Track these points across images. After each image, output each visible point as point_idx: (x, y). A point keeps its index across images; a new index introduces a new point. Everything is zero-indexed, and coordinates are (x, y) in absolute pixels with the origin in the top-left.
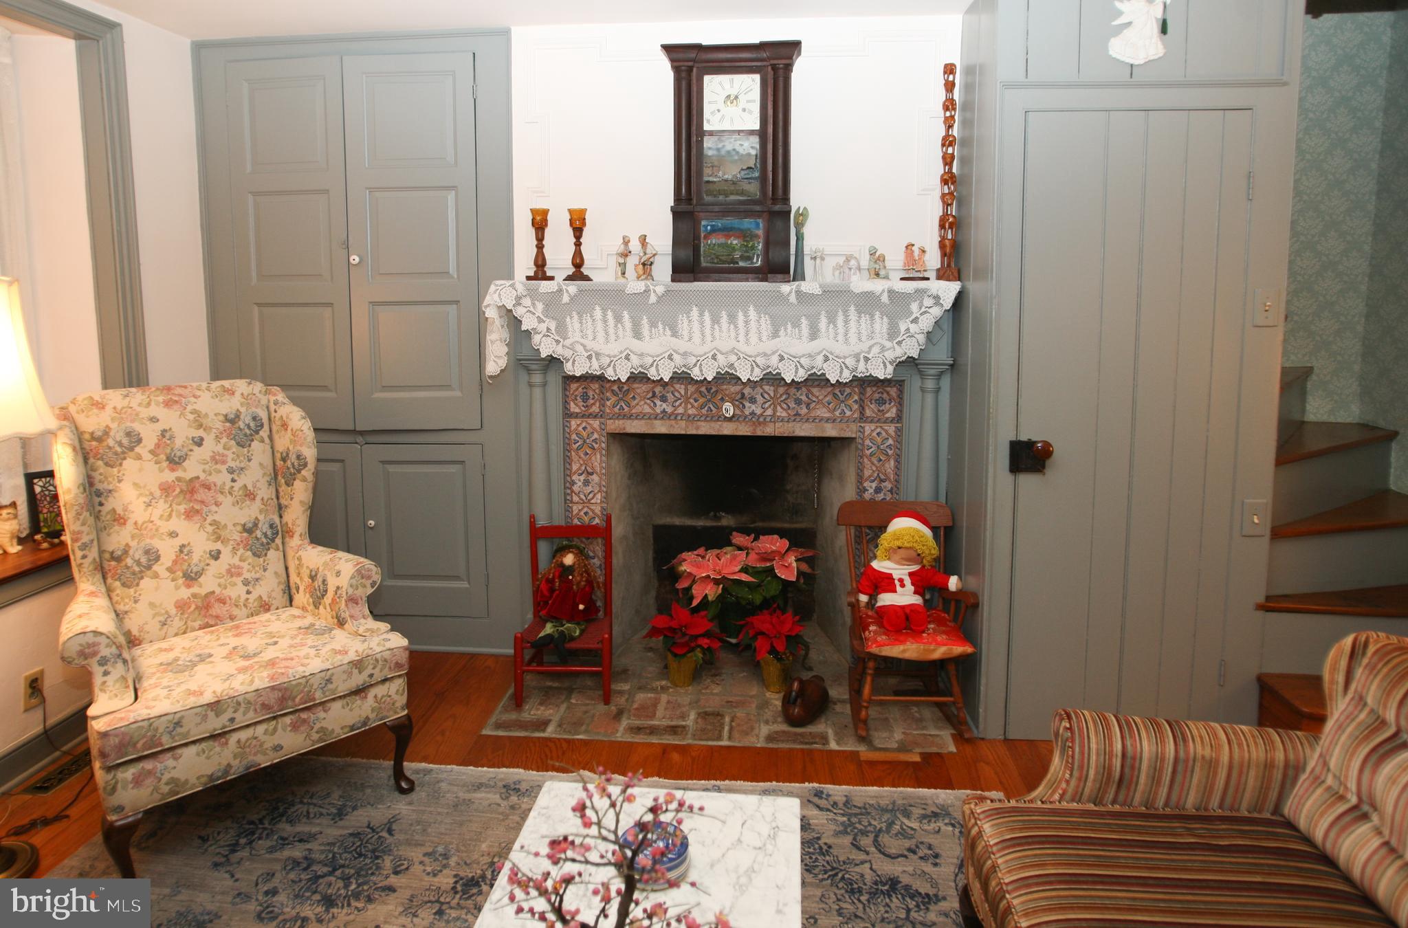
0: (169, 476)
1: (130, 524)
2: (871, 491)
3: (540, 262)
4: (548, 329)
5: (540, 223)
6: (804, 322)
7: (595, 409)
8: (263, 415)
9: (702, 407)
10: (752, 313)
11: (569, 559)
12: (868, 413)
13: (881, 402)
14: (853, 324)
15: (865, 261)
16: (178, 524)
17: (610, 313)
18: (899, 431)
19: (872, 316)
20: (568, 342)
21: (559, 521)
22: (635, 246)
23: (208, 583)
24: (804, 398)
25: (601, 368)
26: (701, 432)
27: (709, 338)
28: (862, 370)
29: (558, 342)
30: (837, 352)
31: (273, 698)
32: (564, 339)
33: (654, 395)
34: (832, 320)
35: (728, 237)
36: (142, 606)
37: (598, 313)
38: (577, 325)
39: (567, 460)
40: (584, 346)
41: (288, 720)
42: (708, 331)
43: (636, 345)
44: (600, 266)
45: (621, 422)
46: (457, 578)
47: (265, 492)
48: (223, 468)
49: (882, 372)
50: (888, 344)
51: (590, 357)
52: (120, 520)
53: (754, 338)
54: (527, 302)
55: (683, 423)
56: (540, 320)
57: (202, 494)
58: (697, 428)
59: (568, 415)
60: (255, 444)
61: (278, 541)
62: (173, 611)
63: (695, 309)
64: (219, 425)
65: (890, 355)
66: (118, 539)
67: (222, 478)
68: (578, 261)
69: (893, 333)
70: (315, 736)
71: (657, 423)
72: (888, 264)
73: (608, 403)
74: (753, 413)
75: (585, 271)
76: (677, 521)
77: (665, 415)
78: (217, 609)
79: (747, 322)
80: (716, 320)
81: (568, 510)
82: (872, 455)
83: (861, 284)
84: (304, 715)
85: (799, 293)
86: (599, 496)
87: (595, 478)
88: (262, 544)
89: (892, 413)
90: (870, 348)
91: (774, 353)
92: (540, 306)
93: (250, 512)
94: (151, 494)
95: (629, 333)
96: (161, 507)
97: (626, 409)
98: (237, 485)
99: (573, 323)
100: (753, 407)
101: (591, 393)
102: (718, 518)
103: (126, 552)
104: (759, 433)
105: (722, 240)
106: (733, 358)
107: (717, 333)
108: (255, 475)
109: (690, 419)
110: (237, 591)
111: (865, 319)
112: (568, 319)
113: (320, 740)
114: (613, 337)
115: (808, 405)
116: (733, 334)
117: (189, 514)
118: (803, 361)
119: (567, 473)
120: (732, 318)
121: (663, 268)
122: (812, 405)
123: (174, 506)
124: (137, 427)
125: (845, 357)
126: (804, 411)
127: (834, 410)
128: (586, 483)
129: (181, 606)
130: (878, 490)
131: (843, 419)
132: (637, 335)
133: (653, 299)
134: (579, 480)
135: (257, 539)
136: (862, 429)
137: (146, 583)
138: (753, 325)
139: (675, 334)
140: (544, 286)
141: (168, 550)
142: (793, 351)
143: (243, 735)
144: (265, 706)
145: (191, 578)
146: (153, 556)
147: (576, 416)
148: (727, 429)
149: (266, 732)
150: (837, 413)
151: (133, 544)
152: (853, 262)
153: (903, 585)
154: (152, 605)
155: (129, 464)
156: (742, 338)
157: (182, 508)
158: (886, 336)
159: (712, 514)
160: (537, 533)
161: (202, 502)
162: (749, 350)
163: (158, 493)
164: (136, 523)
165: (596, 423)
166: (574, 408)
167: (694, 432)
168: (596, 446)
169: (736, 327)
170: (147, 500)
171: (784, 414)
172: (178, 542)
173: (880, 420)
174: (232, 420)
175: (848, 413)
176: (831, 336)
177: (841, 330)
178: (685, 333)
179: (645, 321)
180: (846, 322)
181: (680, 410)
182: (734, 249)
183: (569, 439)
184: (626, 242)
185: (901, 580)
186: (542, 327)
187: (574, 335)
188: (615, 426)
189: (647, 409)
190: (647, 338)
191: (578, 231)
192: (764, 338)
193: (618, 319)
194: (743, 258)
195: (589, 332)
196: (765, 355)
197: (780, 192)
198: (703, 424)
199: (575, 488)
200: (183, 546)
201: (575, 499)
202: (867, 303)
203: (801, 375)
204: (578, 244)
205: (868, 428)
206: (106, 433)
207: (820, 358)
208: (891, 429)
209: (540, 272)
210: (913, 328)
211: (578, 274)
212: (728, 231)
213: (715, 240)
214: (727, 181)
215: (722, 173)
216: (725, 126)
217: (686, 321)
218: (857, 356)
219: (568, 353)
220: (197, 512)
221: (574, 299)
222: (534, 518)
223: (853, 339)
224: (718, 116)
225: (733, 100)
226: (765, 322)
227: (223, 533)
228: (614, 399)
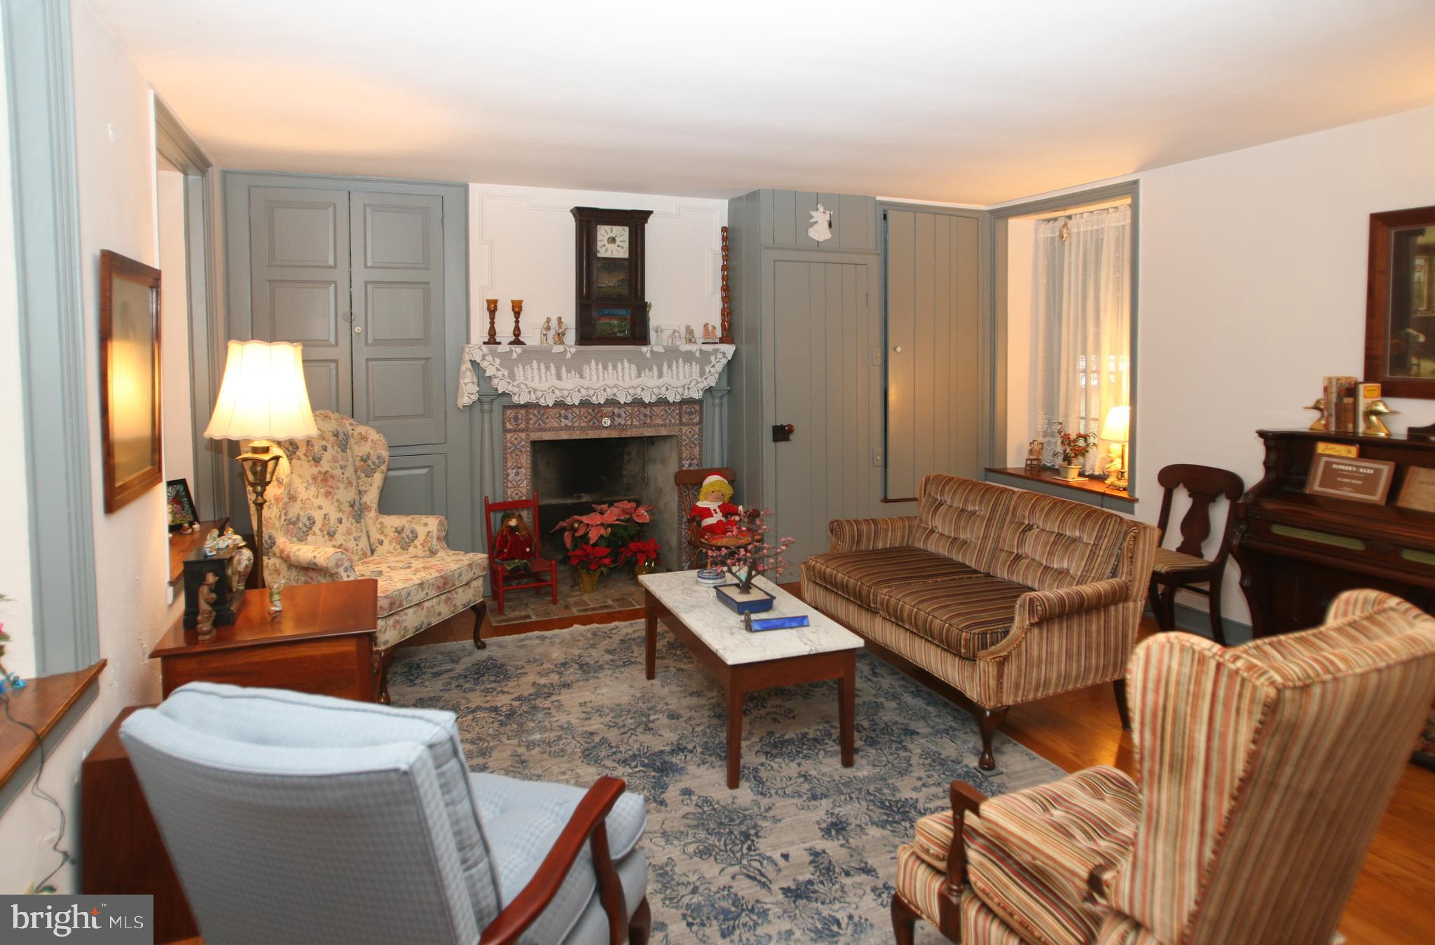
0: (315, 470)
1: (299, 500)
2: (687, 466)
3: (492, 333)
4: (503, 375)
5: (492, 307)
6: (655, 369)
7: (523, 426)
8: (347, 432)
9: (589, 421)
10: (626, 363)
11: (513, 522)
12: (684, 420)
13: (691, 413)
14: (681, 369)
16: (321, 501)
17: (542, 365)
18: (701, 430)
19: (691, 364)
20: (515, 383)
21: (499, 500)
22: (554, 323)
24: (648, 413)
25: (537, 398)
26: (589, 437)
27: (601, 378)
28: (686, 395)
29: (509, 383)
30: (673, 385)
31: (440, 582)
32: (514, 381)
33: (560, 416)
34: (670, 367)
35: (611, 319)
37: (535, 364)
38: (522, 373)
39: (505, 460)
40: (526, 385)
41: (445, 597)
42: (601, 375)
43: (558, 384)
45: (539, 433)
48: (338, 465)
49: (697, 395)
50: (700, 380)
51: (530, 392)
53: (627, 378)
54: (489, 358)
55: (578, 432)
56: (498, 370)
57: (331, 482)
58: (587, 435)
59: (506, 431)
60: (348, 451)
61: (364, 513)
63: (593, 361)
64: (331, 438)
65: (701, 386)
66: (294, 510)
67: (338, 472)
68: (517, 331)
69: (702, 373)
71: (562, 432)
72: (696, 335)
73: (531, 422)
74: (619, 424)
75: (521, 338)
76: (553, 502)
77: (567, 428)
79: (623, 369)
80: (605, 368)
81: (505, 493)
82: (686, 444)
84: (450, 595)
85: (651, 352)
86: (525, 482)
87: (523, 470)
88: (358, 515)
89: (697, 420)
90: (691, 382)
91: (639, 386)
92: (498, 361)
93: (351, 494)
94: (308, 481)
95: (554, 376)
96: (313, 490)
97: (543, 425)
98: (344, 477)
99: (519, 371)
100: (620, 420)
101: (520, 416)
102: (579, 497)
103: (298, 519)
104: (623, 436)
105: (607, 321)
106: (615, 390)
107: (606, 376)
108: (351, 471)
109: (583, 429)
111: (687, 365)
112: (516, 369)
113: (453, 611)
114: (544, 379)
115: (651, 417)
116: (615, 376)
117: (327, 494)
118: (655, 390)
119: (505, 468)
120: (615, 368)
121: (571, 337)
122: (654, 417)
123: (320, 490)
125: (677, 388)
126: (648, 421)
128: (517, 474)
130: (690, 465)
131: (671, 425)
132: (559, 378)
133: (569, 356)
134: (512, 472)
135: (356, 511)
136: (681, 430)
138: (627, 370)
139: (581, 377)
140: (496, 348)
141: (318, 516)
142: (649, 385)
143: (429, 604)
145: (329, 536)
147: (510, 431)
148: (605, 434)
149: (436, 604)
150: (666, 421)
151: (302, 513)
152: (677, 334)
153: (716, 513)
156: (620, 378)
157: (323, 490)
158: (698, 375)
159: (576, 495)
160: (490, 508)
161: (331, 487)
162: (625, 385)
163: (311, 481)
164: (302, 500)
165: (523, 435)
166: (509, 426)
167: (585, 437)
168: (523, 450)
169: (617, 372)
170: (306, 485)
171: (638, 423)
172: (323, 512)
173: (691, 424)
174: (336, 435)
175: (673, 421)
176: (670, 376)
177: (675, 373)
178: (588, 376)
179: (564, 369)
180: (677, 367)
181: (576, 424)
182: (615, 327)
183: (506, 446)
184: (548, 320)
185: (715, 510)
186: (499, 374)
187: (519, 379)
188: (536, 436)
189: (556, 425)
190: (565, 379)
191: (517, 314)
192: (633, 378)
193: (548, 368)
194: (619, 331)
195: (529, 377)
196: (634, 387)
197: (639, 293)
198: (590, 431)
199: (510, 478)
200: (325, 515)
201: (510, 485)
202: (688, 357)
203: (654, 399)
204: (517, 322)
205: (684, 429)
207: (664, 388)
208: (697, 429)
209: (492, 340)
210: (712, 370)
211: (517, 341)
212: (611, 316)
213: (604, 321)
214: (610, 286)
215: (608, 282)
216: (608, 255)
217: (588, 369)
218: (683, 387)
219: (516, 390)
220: (330, 493)
221: (519, 356)
222: (486, 498)
223: (681, 377)
224: (604, 249)
225: (613, 240)
226: (634, 368)
227: (342, 507)
228: (535, 419)
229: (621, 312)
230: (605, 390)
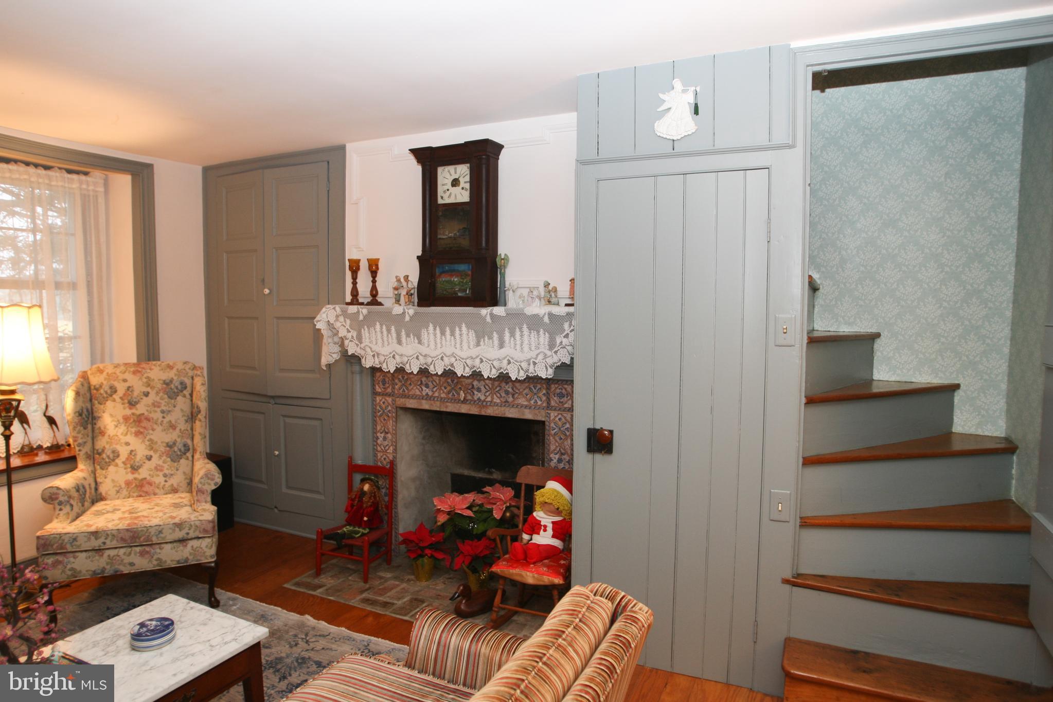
0: (128, 412)
1: (107, 435)
2: (555, 461)
3: (355, 293)
4: (352, 337)
5: (355, 267)
6: (495, 336)
7: (389, 390)
8: (188, 381)
9: (449, 393)
10: (465, 329)
11: (366, 487)
12: (553, 403)
13: (560, 395)
14: (526, 338)
15: (541, 292)
16: (130, 438)
17: (384, 327)
18: (573, 418)
19: (538, 332)
20: (362, 346)
21: (369, 461)
22: (403, 282)
23: (143, 473)
24: (510, 390)
25: (380, 363)
26: (448, 410)
27: (439, 345)
28: (532, 372)
29: (358, 345)
30: (516, 358)
31: (127, 535)
32: (361, 343)
34: (512, 334)
35: (452, 276)
36: (108, 481)
37: (378, 326)
38: (367, 335)
39: (375, 423)
40: (371, 348)
41: (138, 549)
42: (438, 341)
43: (399, 349)
45: (404, 400)
46: (318, 492)
47: (182, 425)
48: (158, 410)
49: (545, 373)
50: (549, 353)
51: (374, 356)
52: (102, 433)
53: (465, 345)
54: (341, 319)
55: (438, 403)
56: (349, 331)
57: (145, 424)
58: (447, 407)
59: (375, 393)
60: (180, 398)
61: (189, 455)
62: (123, 486)
63: (431, 325)
64: (159, 386)
65: (550, 361)
66: (101, 443)
67: (157, 415)
68: (374, 292)
69: (552, 345)
70: (155, 563)
71: (424, 402)
72: (560, 294)
73: (397, 387)
74: (479, 399)
75: (378, 299)
76: (467, 473)
77: (428, 397)
78: (147, 488)
79: (461, 335)
80: (443, 333)
81: (375, 456)
82: (555, 434)
84: (147, 549)
85: (492, 315)
86: (391, 448)
87: (389, 436)
88: (177, 455)
89: (569, 404)
90: (537, 355)
91: (477, 357)
92: (349, 322)
93: (173, 436)
94: (118, 421)
95: (395, 341)
96: (123, 428)
97: (406, 391)
98: (165, 421)
99: (365, 333)
100: (479, 395)
101: (387, 380)
102: (491, 473)
103: (103, 451)
104: (483, 413)
105: (448, 279)
106: (453, 360)
107: (444, 342)
108: (178, 415)
109: (443, 400)
110: (159, 480)
111: (534, 333)
112: (363, 331)
113: (158, 565)
114: (386, 343)
115: (513, 395)
116: (453, 343)
117: (137, 434)
118: (495, 363)
119: (375, 432)
120: (453, 334)
122: (516, 396)
123: (130, 429)
124: (116, 384)
125: (521, 362)
126: (511, 399)
127: (530, 400)
128: (385, 439)
129: (128, 483)
131: (536, 407)
132: (399, 342)
133: (407, 318)
134: (381, 436)
135: (175, 452)
136: (548, 415)
137: (111, 468)
138: (465, 337)
139: (420, 342)
140: (353, 309)
141: (124, 452)
142: (489, 356)
143: (112, 553)
144: (123, 539)
145: (135, 469)
146: (116, 455)
147: (379, 394)
148: (464, 409)
149: (125, 554)
150: (532, 402)
151: (107, 447)
154: (113, 481)
155: (109, 404)
156: (458, 346)
157: (133, 430)
158: (547, 347)
159: (487, 469)
160: (353, 468)
161: (145, 428)
162: (464, 354)
163: (122, 421)
164: (109, 436)
165: (390, 400)
166: (378, 389)
167: (444, 409)
168: (390, 415)
169: (455, 338)
170: (115, 423)
171: (498, 401)
172: (129, 448)
173: (561, 409)
174: (167, 383)
175: (539, 403)
176: (512, 346)
177: (518, 342)
178: (425, 341)
179: (403, 333)
180: (522, 336)
181: (436, 394)
182: (456, 285)
183: (376, 409)
184: (399, 281)
185: (545, 527)
186: (350, 336)
187: (366, 341)
188: (401, 402)
189: (418, 393)
190: (405, 344)
191: (374, 273)
192: (471, 346)
193: (389, 331)
194: (460, 290)
195: (374, 339)
196: (472, 358)
197: (484, 243)
198: (450, 405)
199: (379, 442)
200: (132, 451)
201: (379, 449)
202: (534, 323)
204: (374, 282)
205: (553, 414)
206: (101, 386)
207: (505, 362)
208: (567, 416)
209: (354, 300)
210: (565, 341)
211: (374, 302)
212: (452, 272)
213: (444, 278)
214: (451, 237)
215: (448, 232)
216: (447, 201)
217: (426, 333)
218: (528, 361)
219: (362, 353)
220: (141, 433)
221: (365, 317)
222: (351, 458)
223: (526, 348)
224: (448, 193)
225: (455, 183)
226: (472, 334)
227: (155, 446)
228: (400, 384)
229: (463, 267)
230: (442, 359)
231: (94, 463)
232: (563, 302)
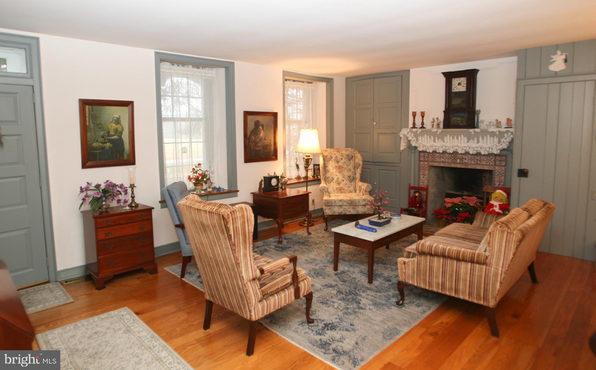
0: (337, 165)
2: (497, 185)
3: (414, 124)
4: (414, 140)
5: (414, 114)
6: (476, 139)
7: (426, 160)
8: (353, 155)
9: (452, 160)
10: (462, 136)
11: (417, 194)
12: (497, 163)
13: (500, 161)
14: (488, 140)
15: (495, 123)
16: (337, 174)
17: (428, 136)
18: (505, 169)
19: (494, 137)
20: (418, 143)
21: (416, 185)
22: (436, 120)
23: (342, 185)
24: (479, 159)
25: (426, 149)
26: (452, 166)
27: (451, 142)
28: (490, 151)
29: (416, 143)
30: (484, 147)
31: (350, 202)
32: (418, 142)
33: (441, 157)
34: (483, 138)
36: (331, 187)
37: (426, 136)
38: (421, 139)
39: (419, 171)
41: (352, 207)
43: (434, 144)
44: (428, 125)
47: (353, 170)
48: (346, 164)
49: (496, 152)
50: (498, 145)
51: (423, 147)
52: (328, 171)
53: (463, 142)
54: (410, 133)
55: (447, 164)
56: (413, 138)
58: (451, 165)
59: (420, 161)
60: (352, 161)
61: (354, 180)
62: (335, 189)
63: (448, 135)
64: (345, 156)
65: (498, 148)
66: (328, 175)
67: (345, 166)
68: (423, 123)
69: (499, 142)
70: (356, 212)
71: (441, 164)
72: (502, 124)
73: (430, 158)
74: (465, 162)
75: (424, 126)
77: (443, 162)
78: (343, 190)
79: (461, 139)
80: (453, 138)
81: (419, 184)
82: (498, 175)
83: (492, 129)
84: (355, 207)
85: (474, 132)
86: (426, 181)
87: (426, 176)
89: (504, 164)
91: (468, 146)
92: (413, 134)
93: (350, 174)
95: (433, 141)
96: (335, 170)
97: (434, 160)
98: (348, 168)
99: (420, 138)
100: (465, 161)
101: (425, 155)
102: (463, 192)
103: (329, 177)
104: (466, 167)
105: (456, 119)
106: (457, 148)
107: (454, 141)
108: (351, 167)
109: (449, 163)
110: (346, 188)
111: (492, 138)
113: (357, 213)
114: (429, 142)
115: (480, 161)
116: (457, 142)
117: (340, 172)
118: (475, 149)
119: (419, 175)
120: (457, 138)
121: (441, 126)
122: (481, 161)
124: (332, 155)
125: (486, 148)
126: (479, 162)
127: (487, 162)
128: (424, 177)
129: (337, 189)
130: (499, 185)
131: (490, 165)
132: (434, 141)
133: (438, 133)
134: (422, 176)
135: (350, 179)
136: (495, 168)
137: (332, 183)
138: (462, 139)
139: (443, 141)
140: (414, 130)
141: (335, 178)
142: (473, 146)
143: (345, 207)
144: (348, 203)
145: (339, 184)
146: (333, 179)
147: (422, 161)
148: (459, 166)
149: (348, 208)
150: (488, 163)
151: (330, 176)
152: (492, 123)
154: (332, 187)
155: (330, 162)
156: (460, 143)
157: (338, 171)
158: (497, 143)
159: (461, 191)
160: (411, 188)
161: (342, 170)
162: (462, 146)
163: (334, 167)
164: (331, 173)
165: (426, 163)
166: (421, 159)
167: (450, 166)
168: (426, 169)
169: (458, 140)
172: (337, 177)
173: (500, 166)
174: (348, 155)
175: (491, 163)
176: (483, 142)
177: (485, 141)
178: (446, 141)
179: (436, 138)
180: (487, 139)
181: (447, 161)
182: (459, 121)
183: (420, 166)
184: (434, 119)
185: (496, 206)
186: (413, 139)
187: (420, 141)
188: (431, 164)
189: (439, 160)
190: (437, 142)
191: (423, 117)
192: (465, 143)
193: (430, 137)
194: (461, 123)
195: (423, 141)
196: (465, 147)
197: (471, 106)
198: (452, 164)
199: (421, 179)
201: (421, 181)
202: (492, 134)
203: (475, 152)
204: (423, 120)
205: (497, 168)
206: (327, 156)
207: (479, 148)
208: (503, 168)
209: (414, 127)
210: (505, 141)
211: (422, 127)
212: (458, 116)
213: (454, 119)
214: (457, 104)
215: (457, 102)
216: (458, 90)
217: (446, 139)
218: (489, 148)
219: (418, 145)
220: (341, 172)
221: (420, 133)
222: (410, 184)
223: (488, 143)
224: (456, 88)
225: (460, 84)
226: (466, 139)
227: (345, 177)
228: (431, 157)
229: (462, 114)
230: (453, 147)
231: (325, 182)
232: (504, 126)
